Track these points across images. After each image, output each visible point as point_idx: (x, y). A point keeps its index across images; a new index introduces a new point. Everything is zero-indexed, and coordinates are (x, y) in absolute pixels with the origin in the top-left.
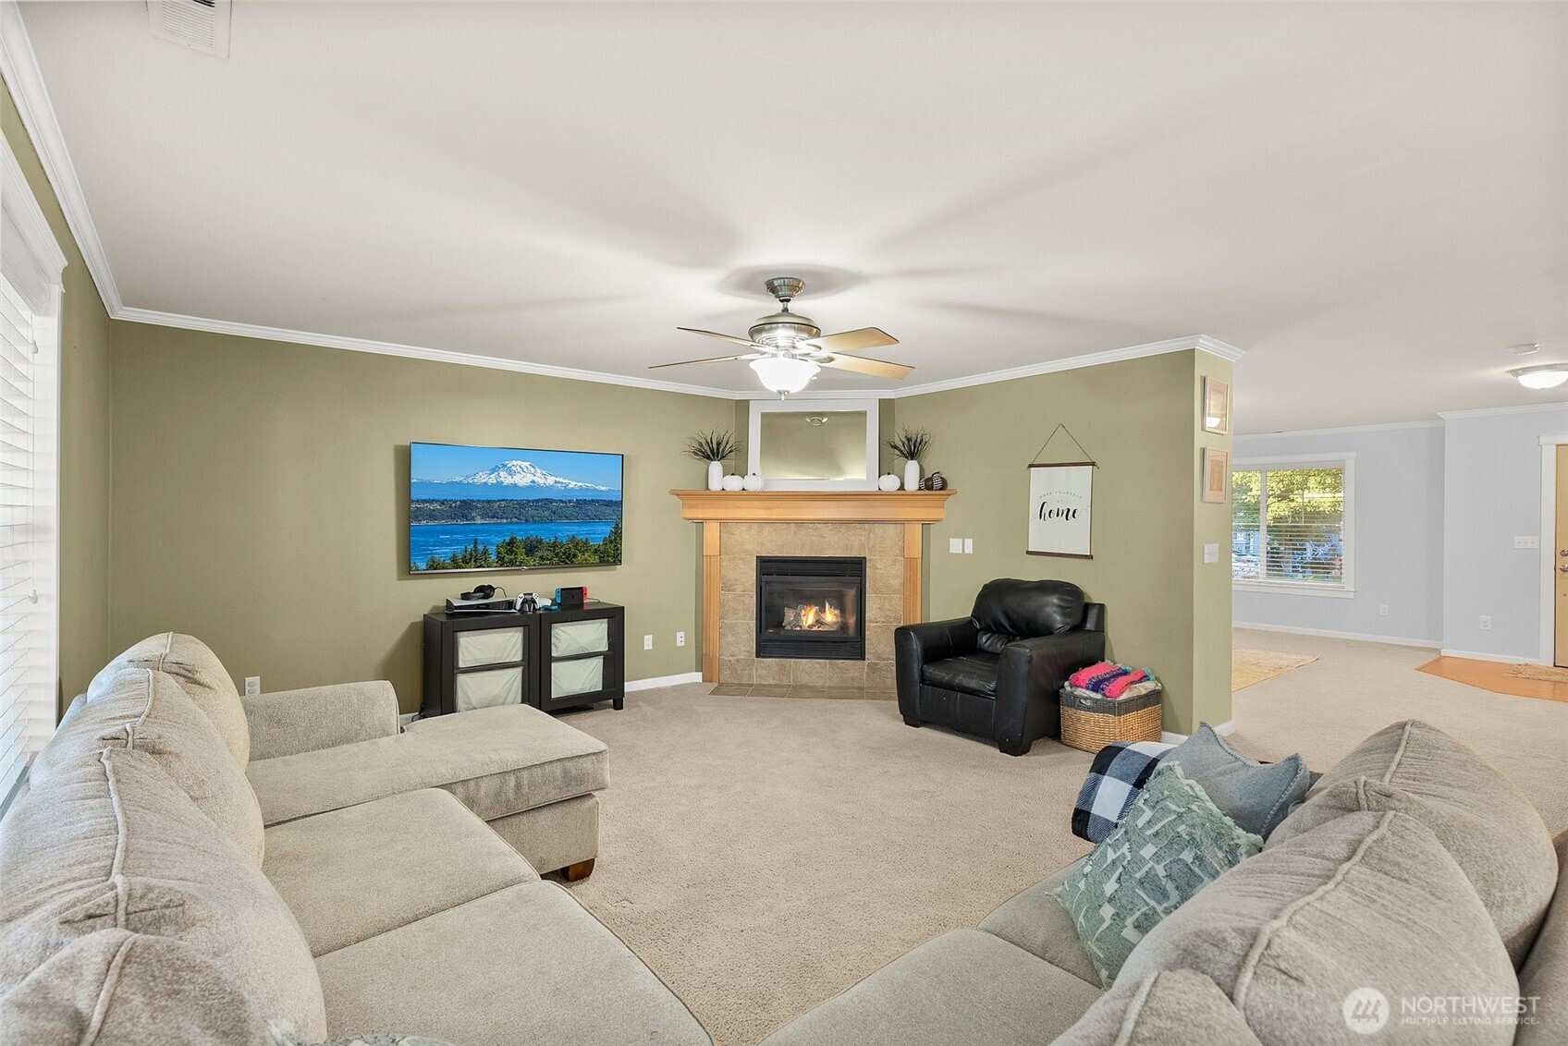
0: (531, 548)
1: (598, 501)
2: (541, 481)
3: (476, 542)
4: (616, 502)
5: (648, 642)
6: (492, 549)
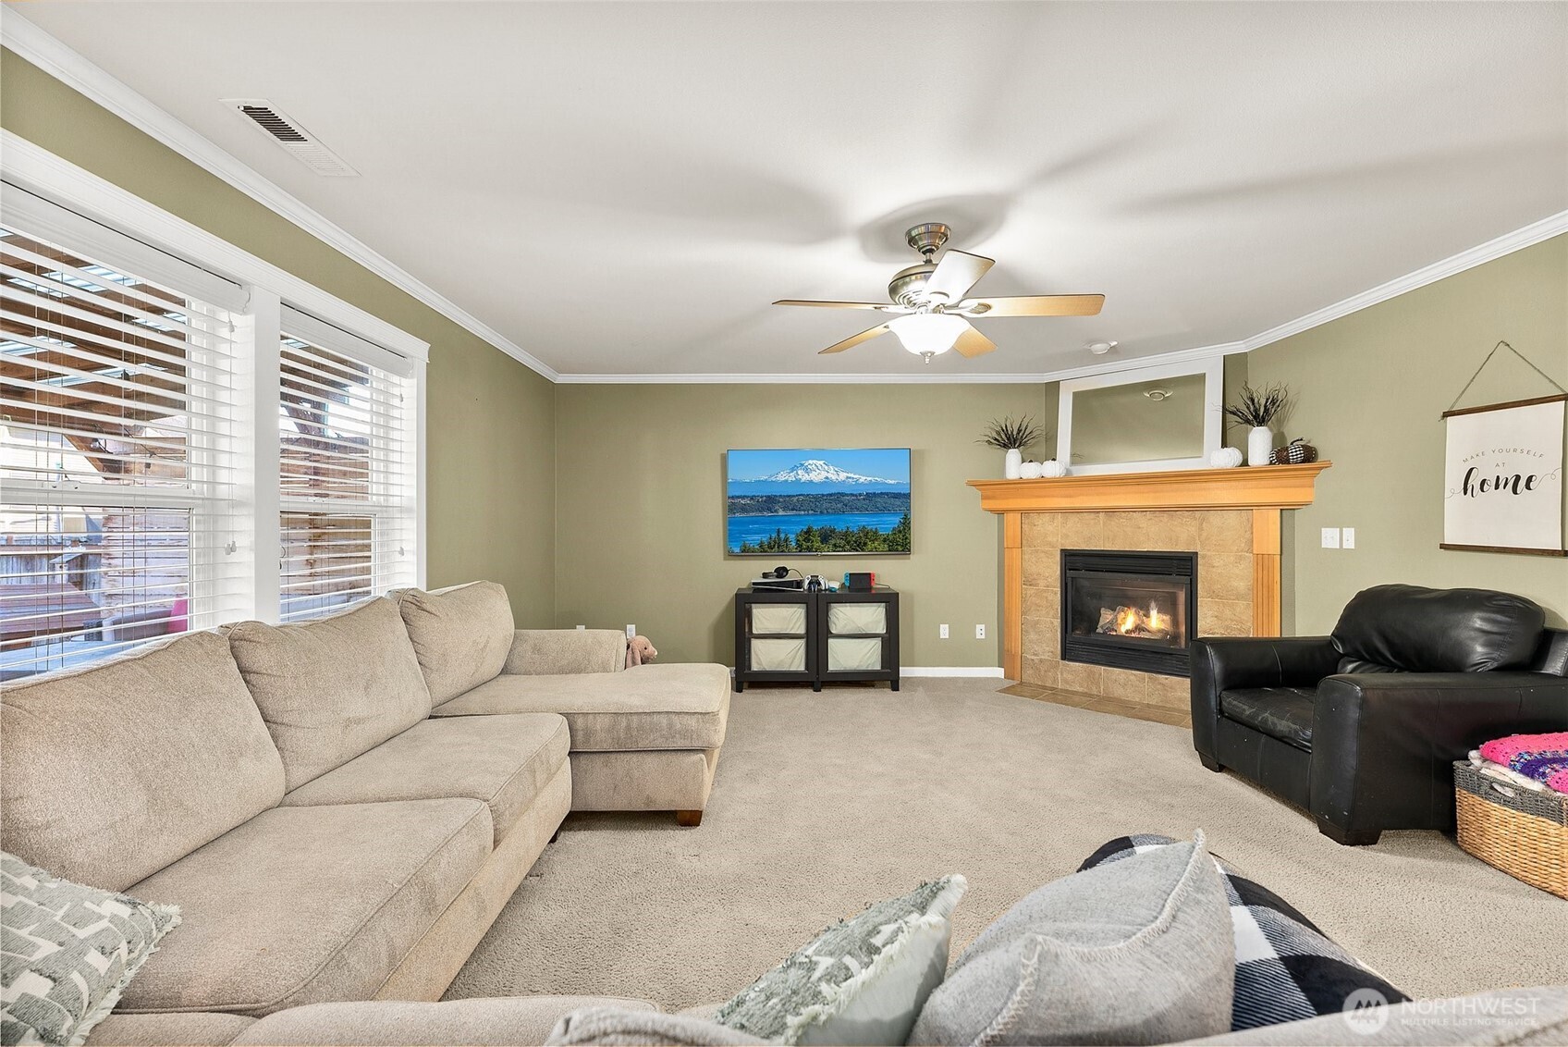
0: (826, 537)
1: (887, 494)
2: (833, 477)
3: (779, 532)
4: (904, 494)
5: (944, 631)
6: (792, 537)
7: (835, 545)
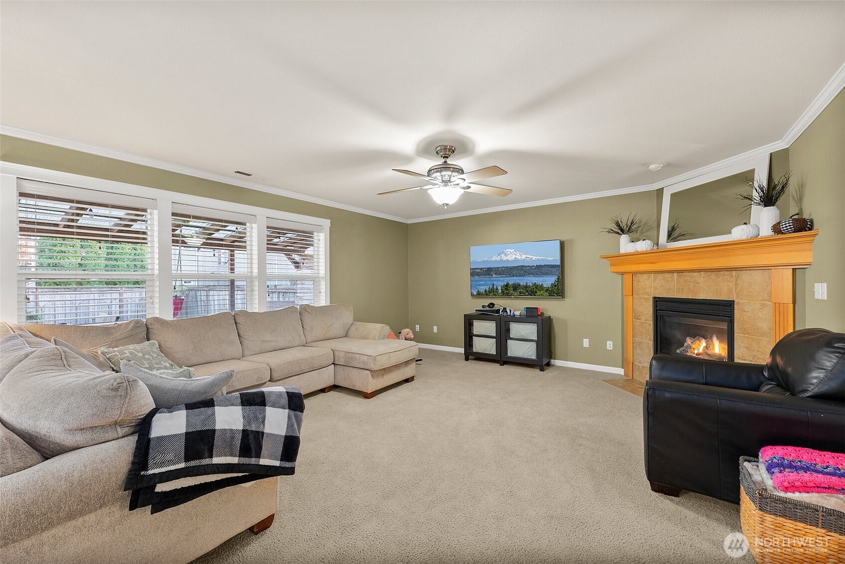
0: (516, 287)
1: (548, 265)
2: (519, 257)
3: (492, 285)
4: (558, 265)
5: (586, 343)
6: (499, 288)
7: (520, 292)
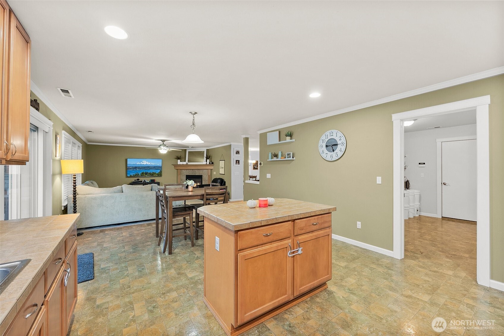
0: (146, 174)
2: (148, 164)
3: (137, 173)
6: (140, 174)
